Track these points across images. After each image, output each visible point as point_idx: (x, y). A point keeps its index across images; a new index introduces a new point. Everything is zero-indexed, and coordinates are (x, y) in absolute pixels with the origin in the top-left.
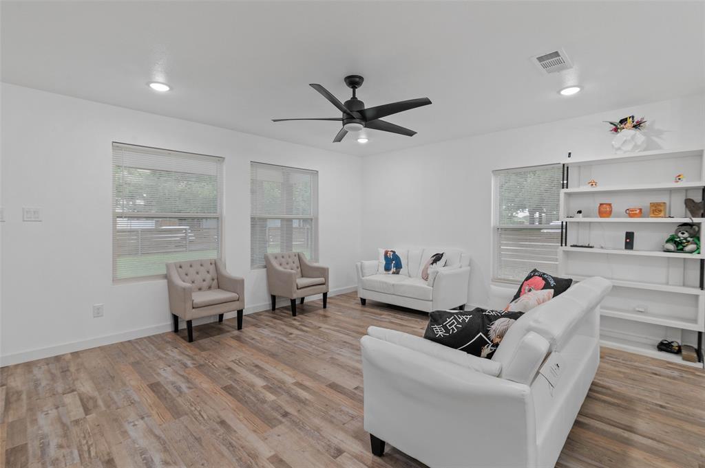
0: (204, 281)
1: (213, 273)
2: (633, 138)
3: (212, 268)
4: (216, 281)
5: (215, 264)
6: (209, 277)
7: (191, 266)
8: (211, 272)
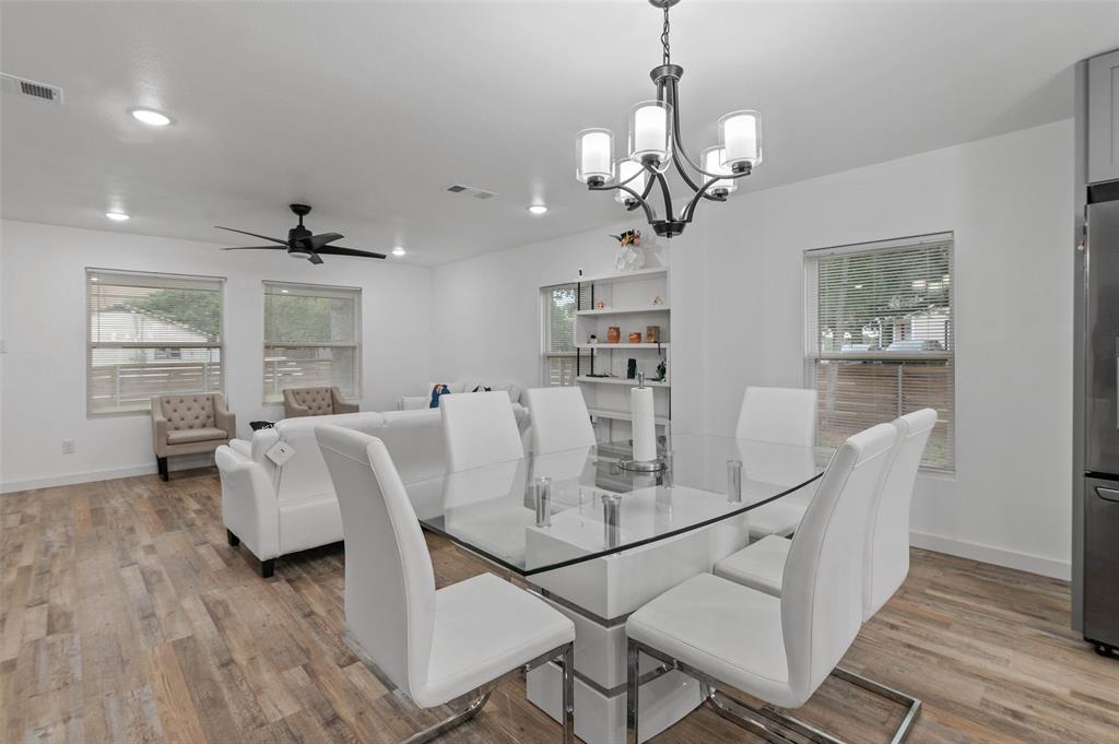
0: (197, 418)
1: (208, 410)
2: (625, 256)
3: (208, 404)
4: (212, 419)
5: (212, 399)
6: (203, 414)
7: (181, 401)
8: (207, 409)
